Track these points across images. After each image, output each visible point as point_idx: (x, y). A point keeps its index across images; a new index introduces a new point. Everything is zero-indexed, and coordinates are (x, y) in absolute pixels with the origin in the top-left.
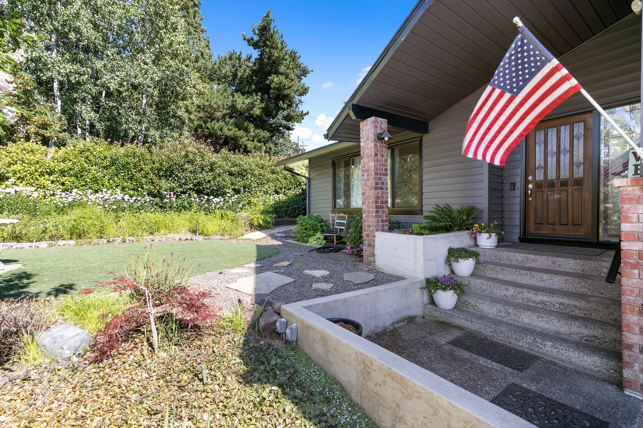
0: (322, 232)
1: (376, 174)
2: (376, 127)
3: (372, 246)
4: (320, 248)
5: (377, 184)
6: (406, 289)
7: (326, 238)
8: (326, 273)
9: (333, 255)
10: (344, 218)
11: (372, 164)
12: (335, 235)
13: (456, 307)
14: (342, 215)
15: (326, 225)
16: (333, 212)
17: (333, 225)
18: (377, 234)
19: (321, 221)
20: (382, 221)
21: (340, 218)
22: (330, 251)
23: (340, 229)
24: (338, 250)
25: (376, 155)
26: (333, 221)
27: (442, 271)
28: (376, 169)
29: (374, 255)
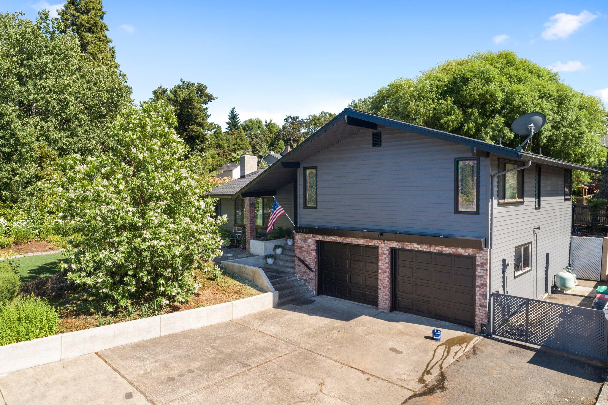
0: (229, 237)
1: (250, 218)
2: (250, 201)
3: (249, 245)
4: (228, 246)
5: (251, 222)
6: (257, 258)
7: (231, 241)
8: (232, 255)
9: (234, 249)
10: (240, 230)
11: (249, 215)
12: (236, 239)
13: (274, 263)
14: (239, 228)
15: (231, 234)
16: (235, 226)
17: (235, 233)
18: (251, 240)
19: (229, 231)
20: (253, 235)
21: (238, 230)
22: (234, 247)
23: (239, 236)
24: (237, 247)
25: (250, 211)
26: (235, 231)
27: (272, 253)
28: (250, 216)
29: (250, 248)
